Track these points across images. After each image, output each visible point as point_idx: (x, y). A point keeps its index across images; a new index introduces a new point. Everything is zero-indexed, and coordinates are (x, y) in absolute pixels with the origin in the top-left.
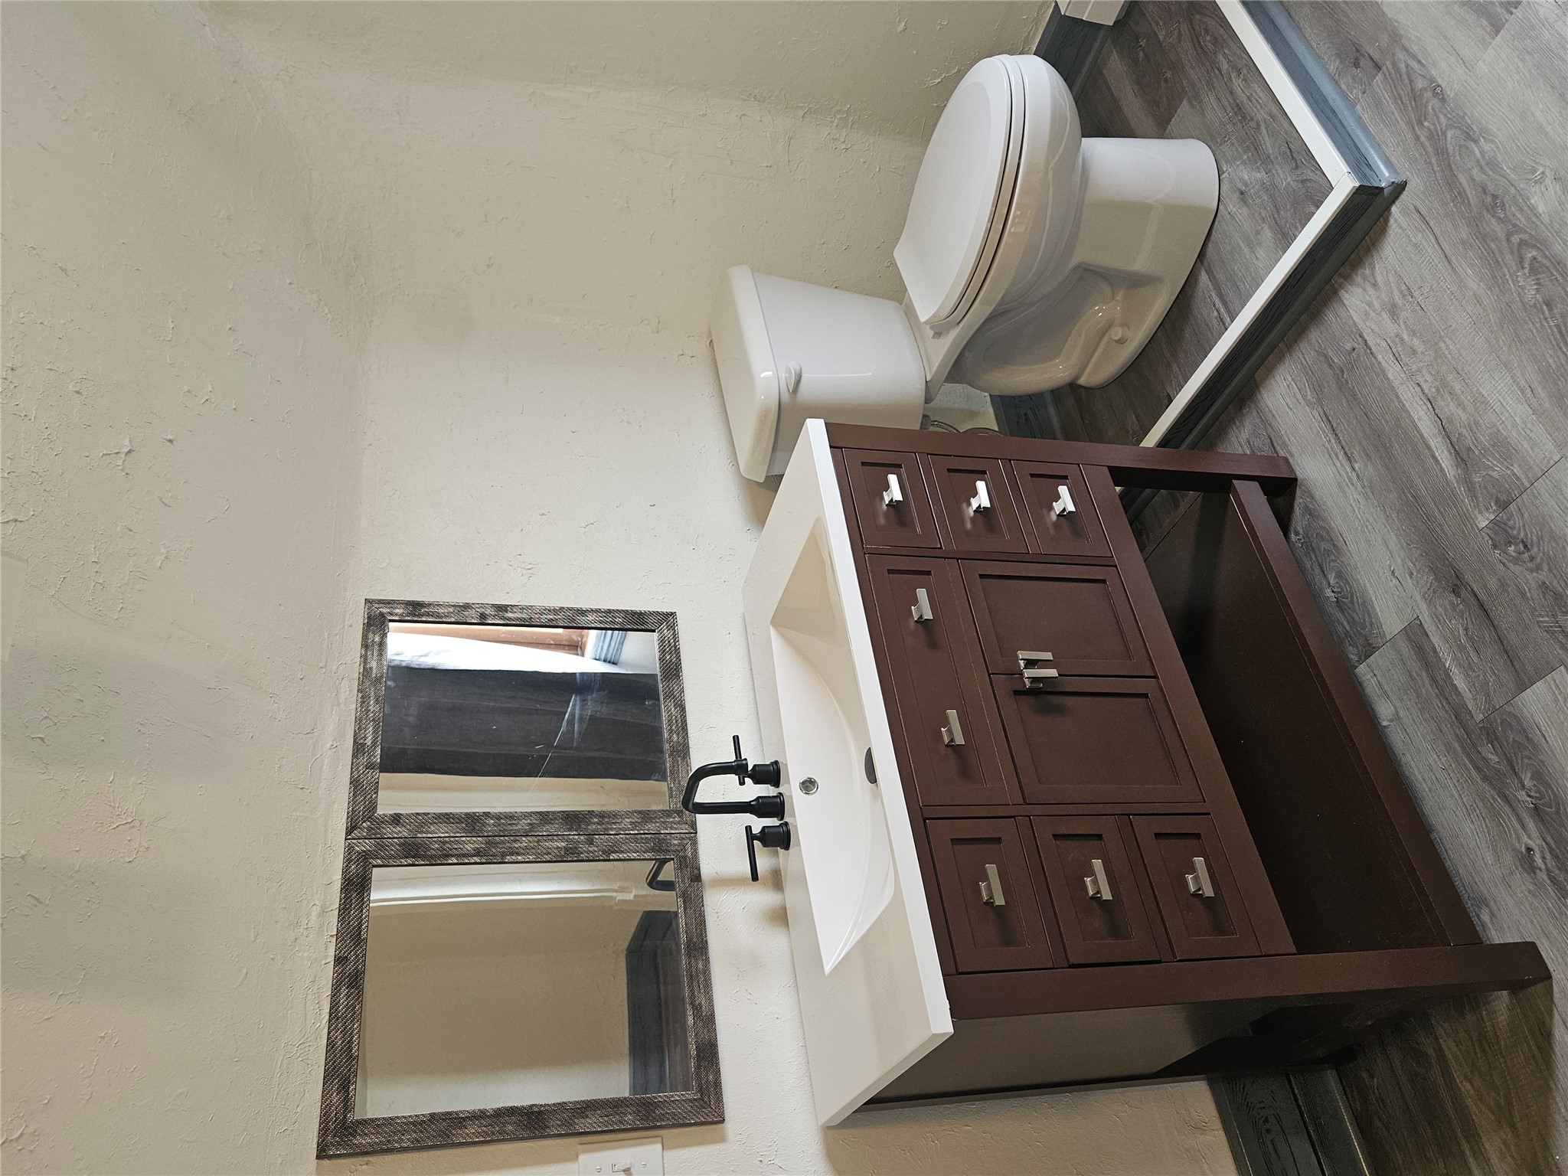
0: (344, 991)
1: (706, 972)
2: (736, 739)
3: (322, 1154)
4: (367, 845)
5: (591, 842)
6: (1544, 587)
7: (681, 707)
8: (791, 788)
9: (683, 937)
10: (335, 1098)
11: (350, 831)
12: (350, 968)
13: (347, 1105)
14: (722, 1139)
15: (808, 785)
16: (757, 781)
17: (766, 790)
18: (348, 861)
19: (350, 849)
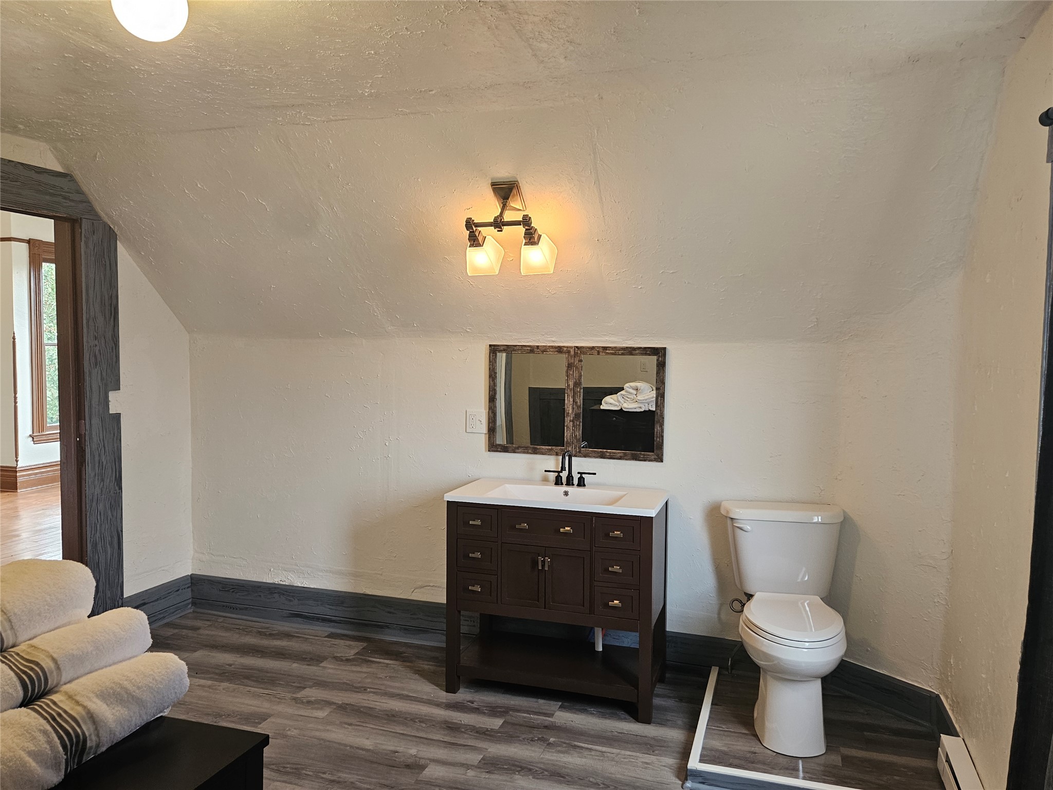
0: (529, 348)
1: (528, 453)
2: (595, 474)
3: (490, 345)
4: (572, 353)
5: (570, 421)
6: (519, 737)
7: (620, 458)
8: (564, 488)
9: (539, 447)
10: (502, 348)
11: (577, 347)
12: (536, 350)
13: (500, 351)
14: (486, 451)
15: (566, 493)
16: (579, 479)
17: (576, 481)
18: (567, 347)
19: (571, 347)
